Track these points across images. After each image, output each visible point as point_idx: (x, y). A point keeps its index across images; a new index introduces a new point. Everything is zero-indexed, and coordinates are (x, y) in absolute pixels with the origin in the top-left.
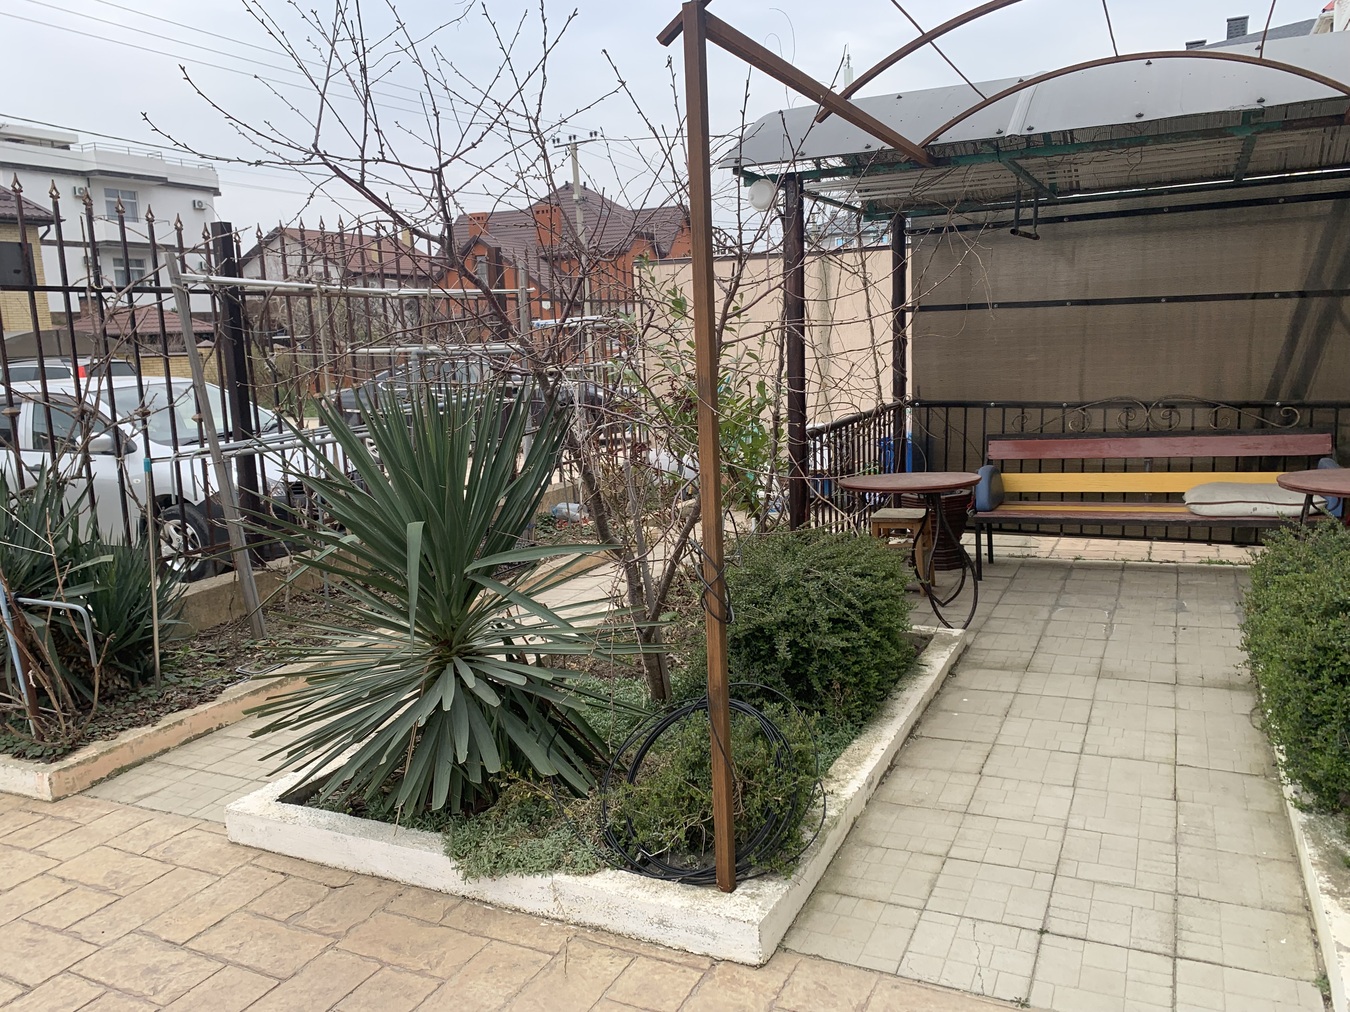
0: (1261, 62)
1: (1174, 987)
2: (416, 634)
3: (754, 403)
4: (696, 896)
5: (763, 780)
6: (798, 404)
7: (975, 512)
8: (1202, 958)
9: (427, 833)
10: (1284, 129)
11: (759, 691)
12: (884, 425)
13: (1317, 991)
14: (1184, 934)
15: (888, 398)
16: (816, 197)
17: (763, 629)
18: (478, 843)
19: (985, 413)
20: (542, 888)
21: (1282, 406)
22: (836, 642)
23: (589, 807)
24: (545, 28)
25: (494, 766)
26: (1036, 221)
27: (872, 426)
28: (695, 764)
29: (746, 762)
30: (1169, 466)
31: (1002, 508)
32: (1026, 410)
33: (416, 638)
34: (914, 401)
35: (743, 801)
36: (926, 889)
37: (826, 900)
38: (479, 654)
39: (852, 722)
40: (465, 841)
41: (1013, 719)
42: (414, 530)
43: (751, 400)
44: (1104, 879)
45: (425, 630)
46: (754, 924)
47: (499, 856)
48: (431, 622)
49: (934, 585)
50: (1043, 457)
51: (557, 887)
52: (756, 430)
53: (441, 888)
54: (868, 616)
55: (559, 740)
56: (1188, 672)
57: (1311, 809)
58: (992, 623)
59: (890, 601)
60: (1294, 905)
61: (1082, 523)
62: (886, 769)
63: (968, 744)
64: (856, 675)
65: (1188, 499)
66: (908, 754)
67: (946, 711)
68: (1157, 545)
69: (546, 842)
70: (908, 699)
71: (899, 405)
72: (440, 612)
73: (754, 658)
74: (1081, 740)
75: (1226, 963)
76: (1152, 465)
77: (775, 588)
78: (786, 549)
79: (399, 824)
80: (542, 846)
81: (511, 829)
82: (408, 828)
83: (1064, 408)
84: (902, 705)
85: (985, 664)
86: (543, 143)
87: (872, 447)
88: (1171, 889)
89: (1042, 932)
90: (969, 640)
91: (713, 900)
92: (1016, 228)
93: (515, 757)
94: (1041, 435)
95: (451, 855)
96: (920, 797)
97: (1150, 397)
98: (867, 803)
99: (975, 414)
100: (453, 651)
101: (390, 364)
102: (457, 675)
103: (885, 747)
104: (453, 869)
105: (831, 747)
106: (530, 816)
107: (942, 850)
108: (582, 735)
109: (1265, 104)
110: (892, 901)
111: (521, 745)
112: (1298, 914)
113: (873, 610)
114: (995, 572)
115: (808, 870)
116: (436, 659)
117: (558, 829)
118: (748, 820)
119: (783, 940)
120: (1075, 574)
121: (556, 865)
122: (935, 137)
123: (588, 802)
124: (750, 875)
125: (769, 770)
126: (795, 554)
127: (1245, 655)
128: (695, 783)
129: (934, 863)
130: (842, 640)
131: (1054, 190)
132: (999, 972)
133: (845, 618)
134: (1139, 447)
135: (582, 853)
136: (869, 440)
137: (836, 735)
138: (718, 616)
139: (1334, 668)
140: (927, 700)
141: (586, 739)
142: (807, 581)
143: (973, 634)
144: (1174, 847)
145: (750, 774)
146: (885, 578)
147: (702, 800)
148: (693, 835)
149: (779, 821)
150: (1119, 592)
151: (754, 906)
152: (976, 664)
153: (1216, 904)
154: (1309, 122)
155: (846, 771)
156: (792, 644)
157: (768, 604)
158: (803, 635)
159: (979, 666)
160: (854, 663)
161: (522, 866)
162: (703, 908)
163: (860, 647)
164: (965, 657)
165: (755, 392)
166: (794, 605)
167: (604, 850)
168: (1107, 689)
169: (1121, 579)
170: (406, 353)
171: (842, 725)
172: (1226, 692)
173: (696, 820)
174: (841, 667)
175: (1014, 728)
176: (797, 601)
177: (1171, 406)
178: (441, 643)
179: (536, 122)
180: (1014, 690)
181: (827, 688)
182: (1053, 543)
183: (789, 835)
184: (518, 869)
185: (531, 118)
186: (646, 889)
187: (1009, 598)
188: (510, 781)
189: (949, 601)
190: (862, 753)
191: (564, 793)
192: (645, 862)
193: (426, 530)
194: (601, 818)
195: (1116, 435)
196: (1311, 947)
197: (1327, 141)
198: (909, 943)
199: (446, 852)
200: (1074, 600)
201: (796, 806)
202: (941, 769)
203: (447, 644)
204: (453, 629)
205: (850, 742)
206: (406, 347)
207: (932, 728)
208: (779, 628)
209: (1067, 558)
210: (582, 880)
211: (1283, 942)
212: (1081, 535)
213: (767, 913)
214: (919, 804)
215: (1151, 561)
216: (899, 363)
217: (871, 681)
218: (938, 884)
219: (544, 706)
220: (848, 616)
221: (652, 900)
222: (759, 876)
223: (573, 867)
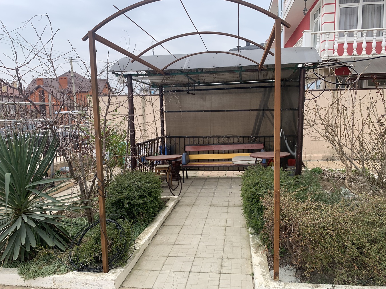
0: (239, 56)
1: (219, 281)
2: (8, 207)
3: (123, 136)
4: (97, 275)
5: (116, 240)
6: (133, 136)
7: (182, 165)
8: (226, 273)
9: (12, 269)
10: (246, 72)
11: (119, 217)
12: (159, 142)
13: (251, 277)
14: (223, 268)
15: (160, 135)
16: (137, 81)
17: (121, 199)
18: (29, 269)
19: (184, 139)
20: (50, 280)
21: (253, 137)
22: (141, 201)
23: (65, 254)
24: (52, 31)
25: (34, 244)
26: (194, 90)
27: (155, 143)
28: (97, 238)
29: (111, 236)
30: (229, 152)
31: (189, 164)
32: (194, 138)
33: (8, 209)
34: (167, 136)
35: (111, 247)
36: (162, 265)
37: (135, 272)
38: (31, 212)
39: (146, 223)
40: (24, 269)
41: (188, 219)
42: (8, 175)
43: (122, 136)
44: (206, 257)
45: (12, 206)
46: (113, 280)
47: (36, 272)
48: (14, 203)
49: (172, 185)
50: (199, 150)
51: (54, 279)
52: (123, 144)
53: (17, 285)
54: (150, 194)
55: (57, 236)
56: (231, 203)
57: (253, 234)
58: (186, 194)
59: (156, 189)
60: (248, 257)
61: (209, 167)
62: (154, 235)
63: (176, 226)
64: (146, 210)
65: (233, 160)
66: (161, 231)
67: (172, 218)
68: (228, 172)
69: (51, 266)
70: (162, 216)
71: (163, 137)
72: (17, 200)
73: (118, 208)
74: (204, 223)
75: (232, 273)
76: (224, 152)
77: (124, 188)
78: (128, 177)
79: (2, 267)
80: (50, 267)
81: (40, 264)
82: (6, 268)
83: (204, 138)
84: (160, 218)
85: (183, 205)
86: (52, 63)
87: (155, 148)
88: (221, 257)
89: (190, 272)
90: (180, 199)
91: (102, 276)
92: (188, 92)
93: (42, 242)
94: (198, 145)
95: (20, 274)
96: (163, 242)
97: (223, 135)
98: (148, 245)
99: (182, 139)
100: (22, 212)
101: (5, 125)
102: (23, 219)
103: (154, 229)
104: (20, 278)
105: (139, 231)
106: (47, 259)
107: (167, 255)
108: (65, 234)
109: (241, 66)
110: (153, 270)
111: (44, 238)
112: (249, 259)
113: (151, 192)
114: (188, 181)
115: (130, 264)
116: (16, 215)
117: (56, 262)
118: (112, 252)
119: (122, 284)
120: (207, 181)
121: (54, 272)
122: (166, 68)
123: (65, 253)
124: (113, 268)
125: (118, 237)
126: (130, 178)
127: (241, 198)
128: (97, 244)
129: (165, 258)
130: (142, 201)
131: (199, 82)
132: (178, 284)
133: (143, 195)
134: (221, 147)
135: (62, 268)
136: (155, 146)
137: (141, 227)
138: (102, 195)
139: (255, 199)
140: (167, 216)
141: (66, 235)
142: (133, 185)
143: (181, 197)
144: (223, 247)
145: (112, 239)
146: (155, 183)
147: (99, 248)
148: (96, 258)
149: (121, 252)
150: (217, 184)
151: (114, 276)
152: (181, 205)
153: (231, 259)
154: (251, 70)
155: (143, 237)
156: (128, 203)
157: (122, 192)
158: (132, 200)
159: (181, 206)
160: (146, 207)
161: (43, 274)
162: (99, 278)
163: (147, 202)
164: (178, 203)
165: (123, 133)
166: (129, 192)
167: (70, 266)
168: (212, 209)
169: (218, 181)
170: (11, 122)
171: (143, 224)
172: (239, 207)
173: (97, 254)
174: (142, 209)
175: (189, 221)
176: (130, 191)
177: (228, 137)
178: (18, 210)
179: (50, 57)
180: (189, 211)
181: (138, 214)
182: (203, 173)
183: (124, 255)
184: (42, 275)
185: (48, 55)
186: (82, 275)
187: (191, 187)
188: (41, 249)
189: (175, 189)
190: (148, 231)
191: (58, 251)
192: (82, 268)
193: (12, 175)
194: (69, 257)
195: (216, 144)
196: (251, 266)
197: (259, 74)
198: (156, 280)
199: (18, 273)
200: (206, 187)
201: (126, 247)
202: (169, 234)
203: (20, 210)
204: (22, 205)
205: (145, 229)
206: (10, 120)
207: (168, 223)
208: (125, 199)
209: (206, 176)
210: (62, 275)
211: (245, 266)
212: (209, 170)
213: (117, 277)
214: (162, 244)
215: (226, 176)
216: (162, 126)
217: (150, 211)
218: (165, 263)
219: (52, 226)
220: (144, 194)
221: (84, 278)
222: (116, 267)
223: (60, 272)
